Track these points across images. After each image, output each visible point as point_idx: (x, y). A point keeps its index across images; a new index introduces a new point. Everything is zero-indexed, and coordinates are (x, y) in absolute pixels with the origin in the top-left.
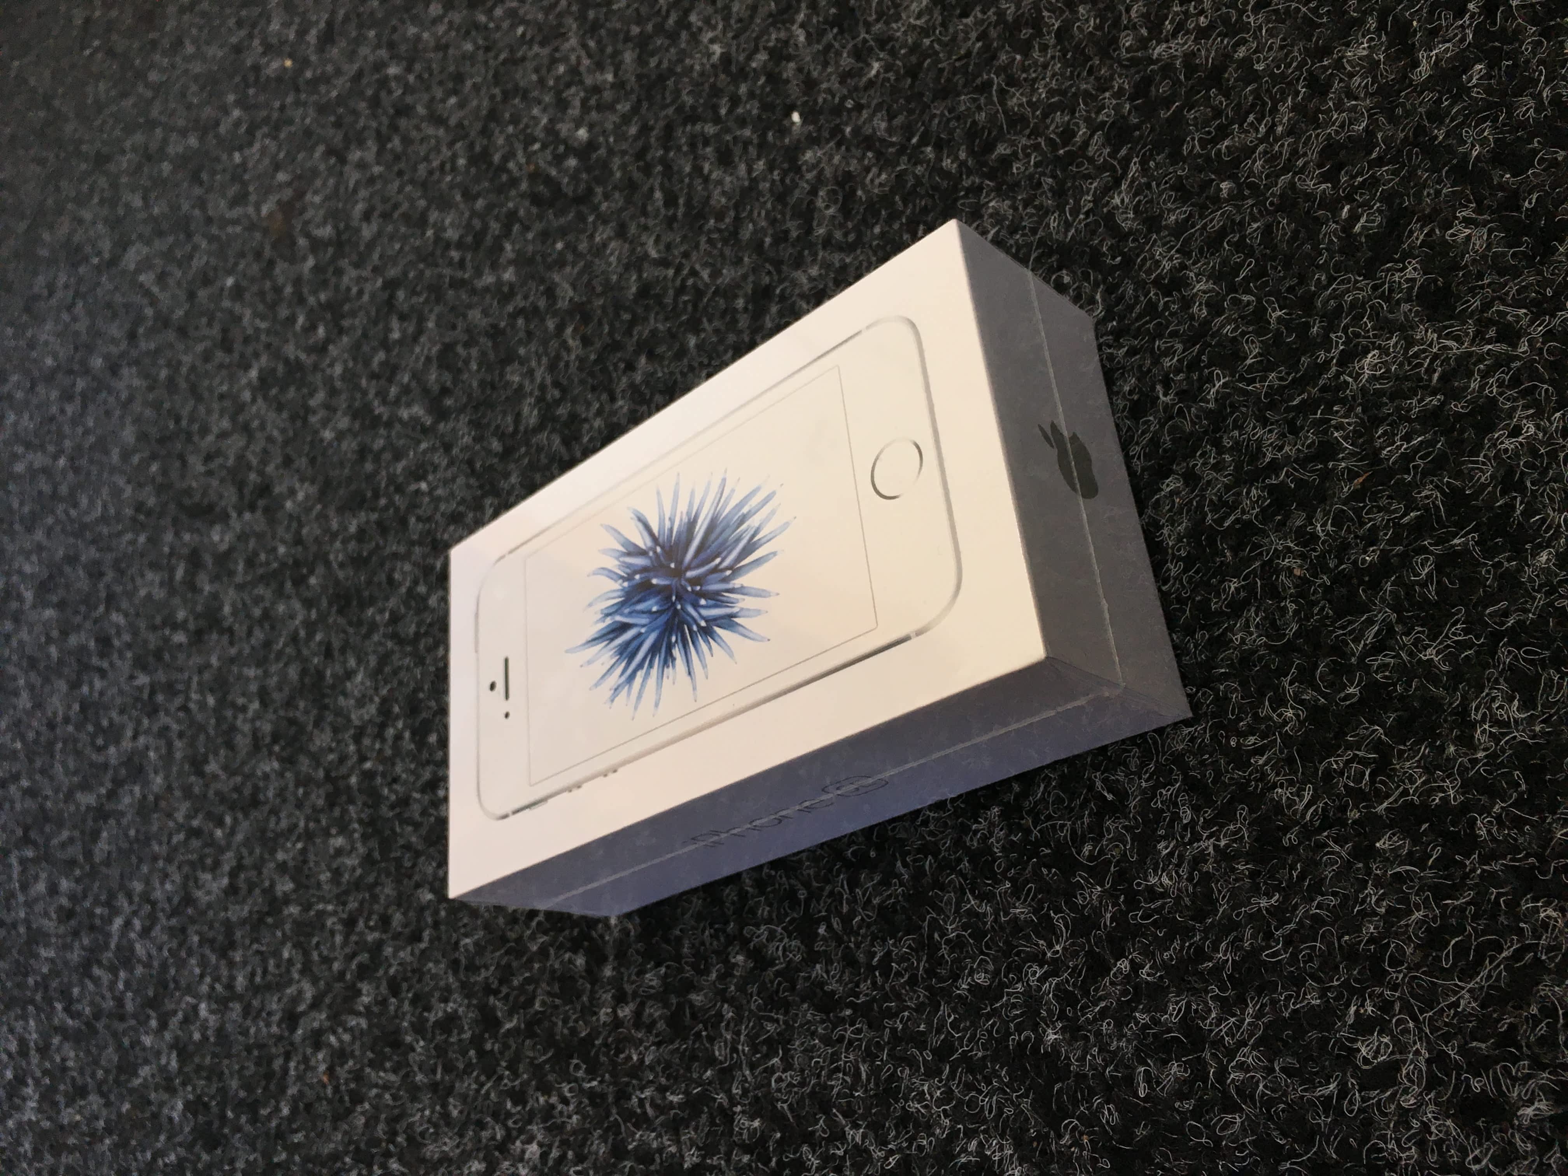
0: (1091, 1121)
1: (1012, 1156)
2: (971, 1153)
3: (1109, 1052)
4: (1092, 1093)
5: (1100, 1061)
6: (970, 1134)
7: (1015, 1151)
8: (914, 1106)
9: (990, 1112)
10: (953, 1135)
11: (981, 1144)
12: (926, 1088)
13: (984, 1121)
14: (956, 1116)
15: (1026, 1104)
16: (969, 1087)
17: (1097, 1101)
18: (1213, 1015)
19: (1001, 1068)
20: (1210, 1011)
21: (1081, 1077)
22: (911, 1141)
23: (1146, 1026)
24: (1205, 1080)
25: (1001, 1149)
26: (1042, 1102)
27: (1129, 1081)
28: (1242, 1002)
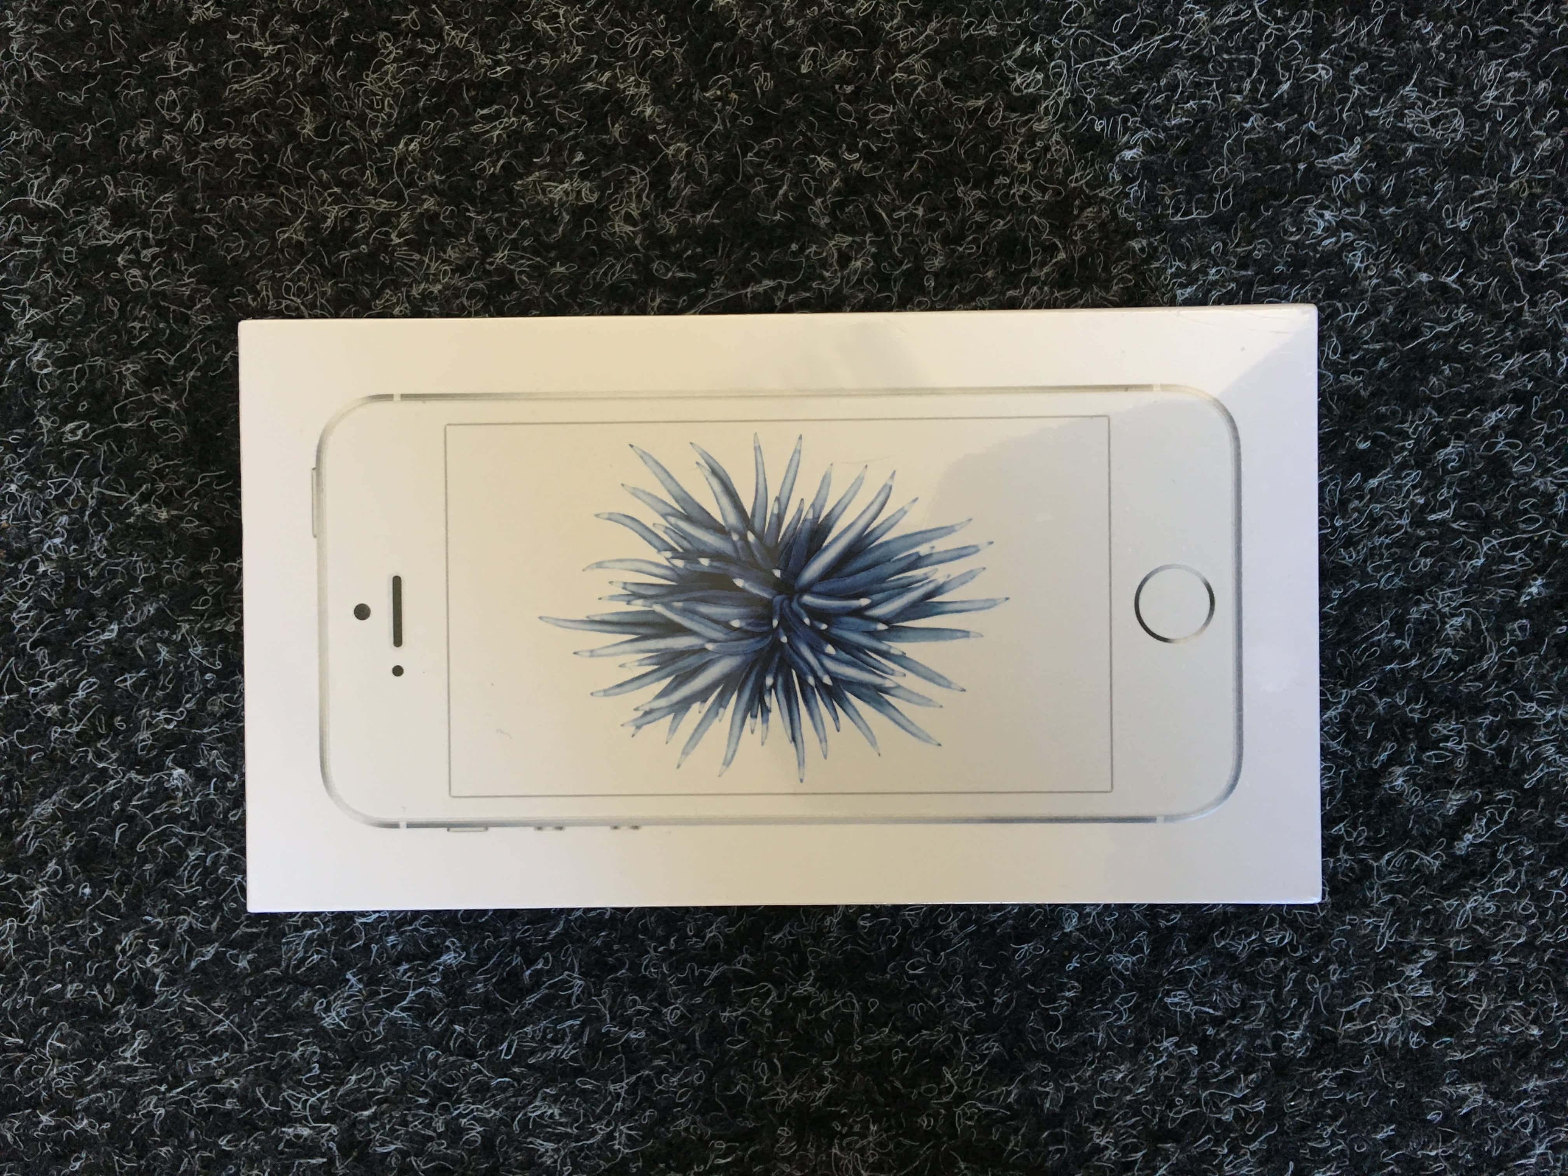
0: (743, 84)
1: (646, 95)
2: (601, 84)
3: (782, 27)
4: (752, 59)
5: (769, 32)
6: (602, 67)
7: (653, 90)
8: (540, 25)
9: (633, 51)
10: (583, 64)
11: (614, 77)
12: (561, 12)
13: (625, 58)
14: (589, 45)
15: (678, 55)
16: (613, 23)
17: (754, 66)
18: (895, 21)
19: (659, 15)
20: (893, 17)
21: (745, 42)
22: (529, 57)
23: (828, 13)
24: (870, 73)
25: (638, 85)
26: (695, 56)
27: (794, 57)
28: (926, 17)
